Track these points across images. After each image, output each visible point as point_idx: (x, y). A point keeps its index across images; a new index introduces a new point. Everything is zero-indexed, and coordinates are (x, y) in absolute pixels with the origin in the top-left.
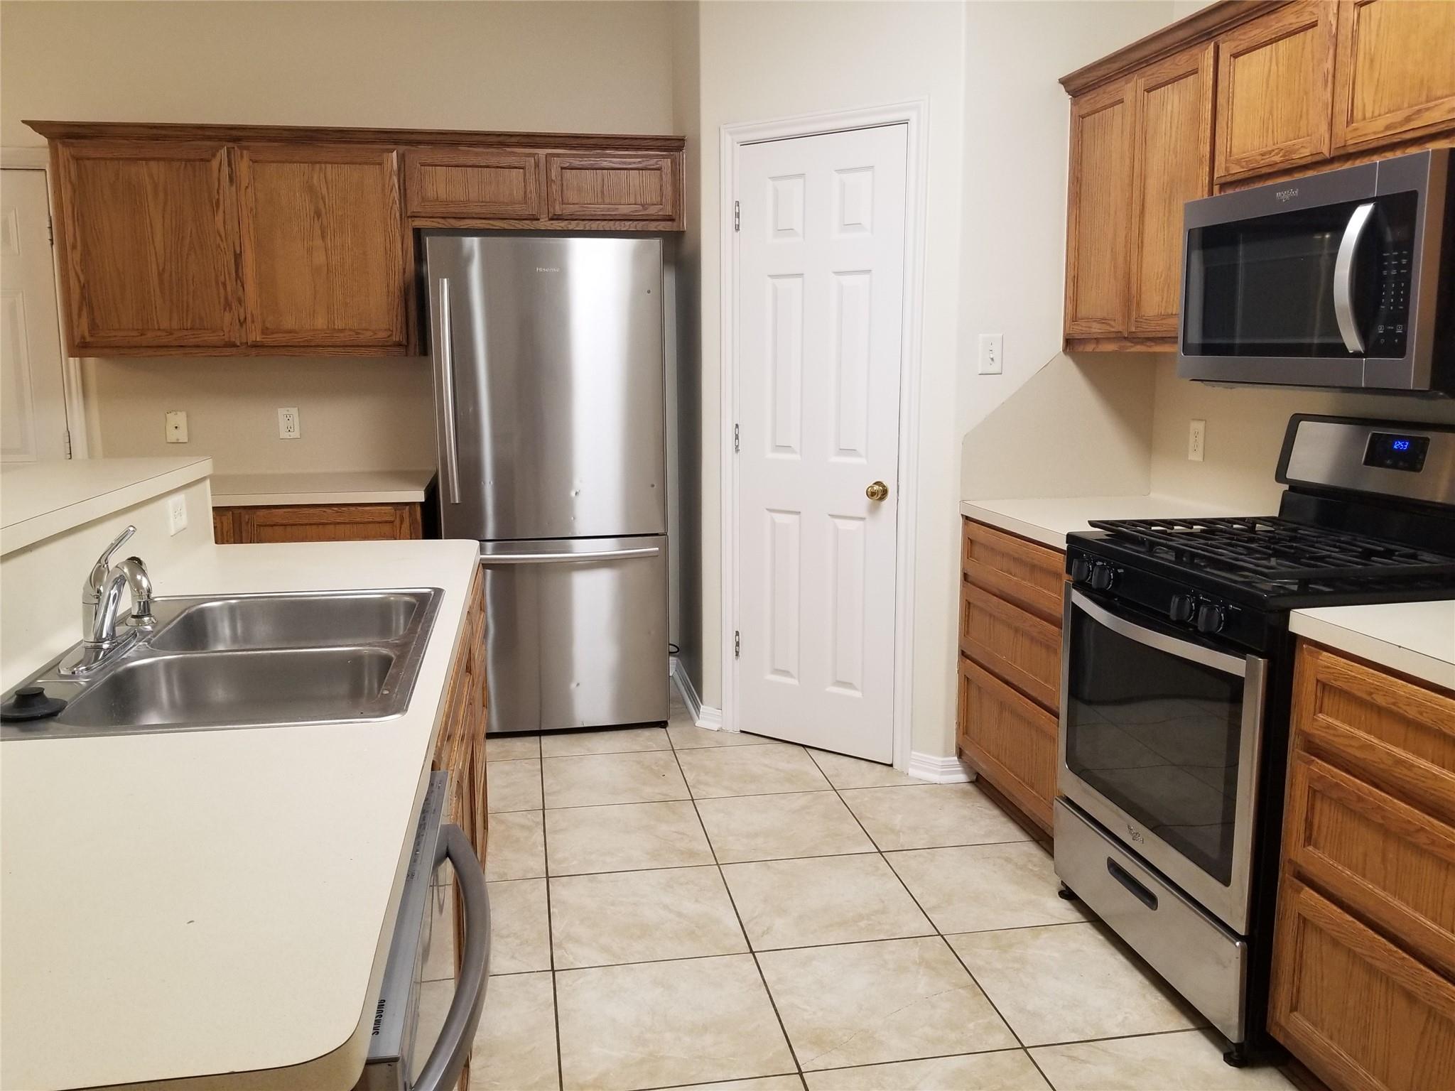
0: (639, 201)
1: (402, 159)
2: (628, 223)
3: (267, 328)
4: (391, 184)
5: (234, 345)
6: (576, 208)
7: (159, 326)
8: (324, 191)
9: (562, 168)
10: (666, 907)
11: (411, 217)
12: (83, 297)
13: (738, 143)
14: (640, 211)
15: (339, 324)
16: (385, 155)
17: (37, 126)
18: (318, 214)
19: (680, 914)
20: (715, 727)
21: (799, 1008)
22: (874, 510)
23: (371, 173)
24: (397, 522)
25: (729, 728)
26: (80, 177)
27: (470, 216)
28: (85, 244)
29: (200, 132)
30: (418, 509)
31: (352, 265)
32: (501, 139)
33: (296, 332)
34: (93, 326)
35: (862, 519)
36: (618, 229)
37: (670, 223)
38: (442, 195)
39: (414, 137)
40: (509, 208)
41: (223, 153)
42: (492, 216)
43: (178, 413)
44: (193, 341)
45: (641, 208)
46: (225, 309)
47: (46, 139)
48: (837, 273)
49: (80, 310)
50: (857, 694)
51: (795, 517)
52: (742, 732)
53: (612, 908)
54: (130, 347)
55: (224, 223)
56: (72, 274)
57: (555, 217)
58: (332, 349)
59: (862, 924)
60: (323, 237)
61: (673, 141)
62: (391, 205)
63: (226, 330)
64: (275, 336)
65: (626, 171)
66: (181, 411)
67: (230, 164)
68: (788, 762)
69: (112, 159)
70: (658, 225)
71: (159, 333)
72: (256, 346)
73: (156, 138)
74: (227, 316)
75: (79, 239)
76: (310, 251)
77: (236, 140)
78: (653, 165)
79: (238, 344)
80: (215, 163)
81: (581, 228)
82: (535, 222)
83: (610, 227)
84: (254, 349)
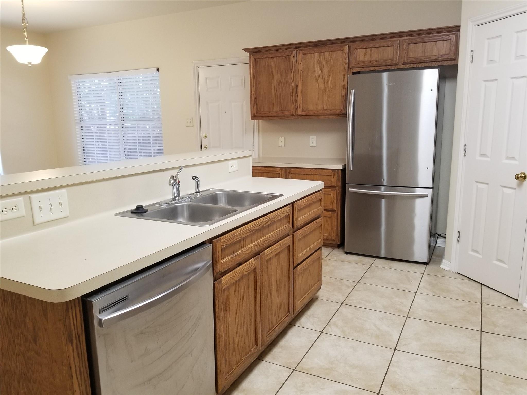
0: (440, 54)
1: (349, 47)
2: (434, 63)
3: (304, 110)
4: (345, 57)
5: (294, 116)
6: (413, 59)
7: (274, 110)
8: (324, 62)
9: (409, 44)
10: (375, 325)
11: (352, 68)
12: (255, 101)
13: (475, 25)
14: (440, 57)
15: (325, 108)
16: (344, 47)
17: (246, 50)
18: (321, 70)
19: (378, 329)
20: (447, 269)
21: (396, 373)
22: (520, 185)
23: (339, 53)
24: (333, 176)
25: (453, 271)
26: (256, 64)
27: (372, 66)
28: (256, 86)
29: (288, 46)
30: (340, 171)
31: (331, 87)
32: (385, 36)
33: (312, 111)
34: (257, 110)
35: (515, 189)
36: (430, 66)
37: (454, 61)
38: (363, 59)
39: (354, 39)
40: (387, 61)
41: (294, 53)
42: (380, 65)
43: (282, 137)
44: (283, 114)
45: (440, 56)
46: (292, 104)
47: (248, 54)
48: (512, 78)
49: (254, 105)
50: (506, 266)
51: (486, 185)
52: (458, 273)
53: (356, 319)
54: (266, 117)
55: (293, 76)
56: (252, 94)
57: (404, 63)
58: (322, 116)
59: (448, 354)
60: (322, 78)
61: (456, 28)
62: (345, 65)
63: (292, 110)
64: (306, 112)
65: (435, 42)
66: (283, 137)
67: (296, 56)
68: (469, 289)
69: (264, 58)
70: (448, 63)
71: (274, 112)
72: (300, 116)
73: (276, 50)
74: (292, 106)
75: (255, 84)
76: (318, 83)
77: (299, 48)
78: (447, 38)
79: (295, 115)
80: (292, 56)
81: (415, 66)
82: (397, 66)
83: (427, 65)
84: (299, 117)
